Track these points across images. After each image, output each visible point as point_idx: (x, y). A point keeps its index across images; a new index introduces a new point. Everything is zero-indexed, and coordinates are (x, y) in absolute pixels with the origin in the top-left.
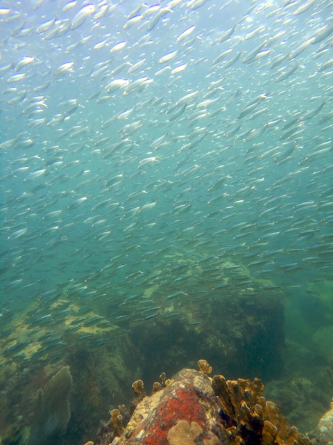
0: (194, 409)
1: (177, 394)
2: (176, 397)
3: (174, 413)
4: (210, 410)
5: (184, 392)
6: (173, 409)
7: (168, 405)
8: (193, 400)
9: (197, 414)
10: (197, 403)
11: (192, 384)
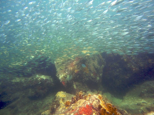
0: (90, 112)
1: (86, 106)
2: (85, 107)
3: (83, 112)
4: (95, 113)
5: (88, 106)
6: (83, 110)
7: (82, 109)
8: (90, 109)
9: (90, 113)
10: (92, 110)
11: (92, 104)
